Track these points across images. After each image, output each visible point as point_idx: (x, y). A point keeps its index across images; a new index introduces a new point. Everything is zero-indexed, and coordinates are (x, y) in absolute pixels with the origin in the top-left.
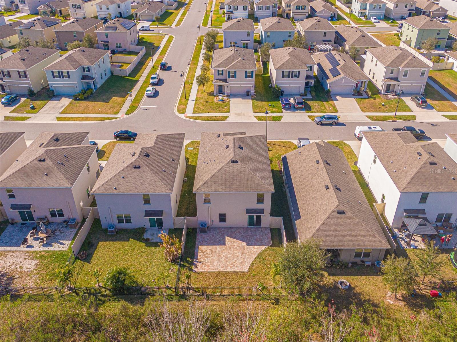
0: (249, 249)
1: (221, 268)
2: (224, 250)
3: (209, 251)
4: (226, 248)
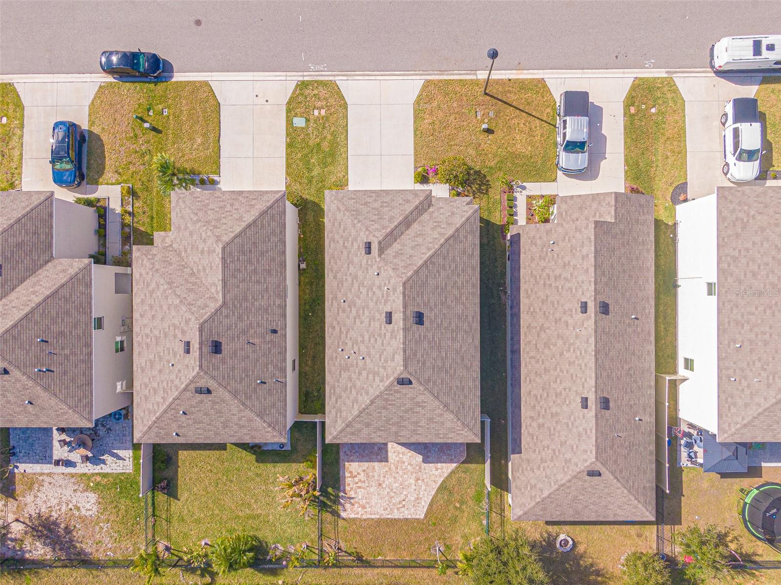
0: (427, 471)
1: (383, 512)
2: (386, 472)
3: (362, 474)
4: (390, 469)
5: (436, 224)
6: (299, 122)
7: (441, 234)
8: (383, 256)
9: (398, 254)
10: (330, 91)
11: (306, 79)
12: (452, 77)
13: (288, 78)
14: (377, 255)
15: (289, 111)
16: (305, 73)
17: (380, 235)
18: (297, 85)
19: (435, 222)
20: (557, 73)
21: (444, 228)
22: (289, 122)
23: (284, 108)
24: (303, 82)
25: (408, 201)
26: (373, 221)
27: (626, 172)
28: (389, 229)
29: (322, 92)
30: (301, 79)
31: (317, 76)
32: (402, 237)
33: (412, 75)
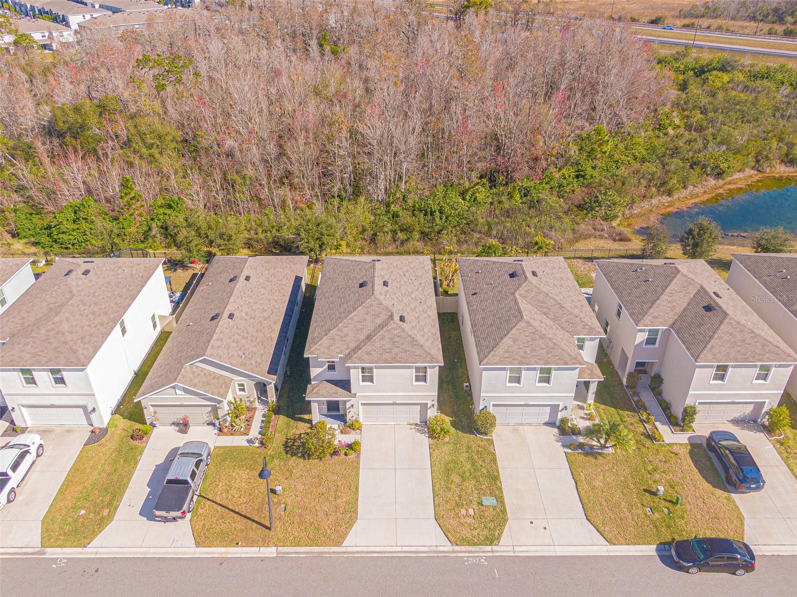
5: (344, 339)
6: (489, 501)
7: (340, 330)
8: (390, 314)
9: (377, 315)
10: (458, 532)
11: (489, 548)
12: (308, 549)
13: (511, 549)
14: (395, 315)
15: (504, 511)
16: (491, 554)
17: (392, 325)
18: (498, 539)
19: (344, 341)
20: (178, 553)
21: (338, 335)
22: (501, 500)
23: (509, 515)
24: (491, 544)
25: (368, 353)
26: (399, 336)
27: (141, 454)
28: (384, 329)
29: (466, 533)
30: (495, 548)
31: (476, 552)
32: (373, 328)
33: (357, 552)
